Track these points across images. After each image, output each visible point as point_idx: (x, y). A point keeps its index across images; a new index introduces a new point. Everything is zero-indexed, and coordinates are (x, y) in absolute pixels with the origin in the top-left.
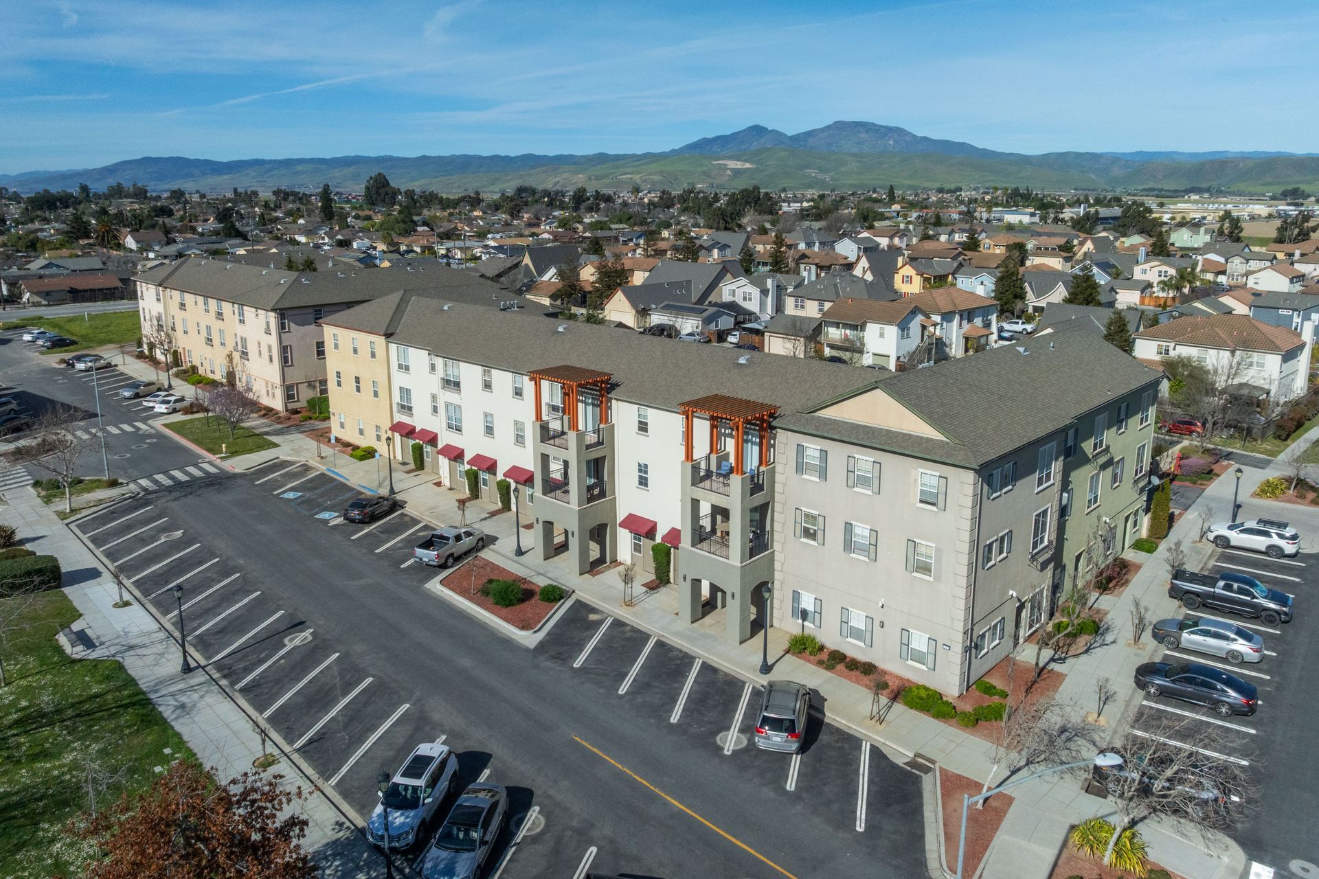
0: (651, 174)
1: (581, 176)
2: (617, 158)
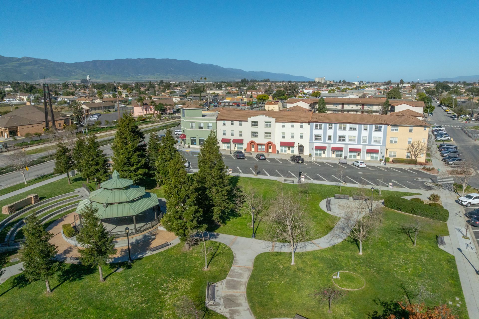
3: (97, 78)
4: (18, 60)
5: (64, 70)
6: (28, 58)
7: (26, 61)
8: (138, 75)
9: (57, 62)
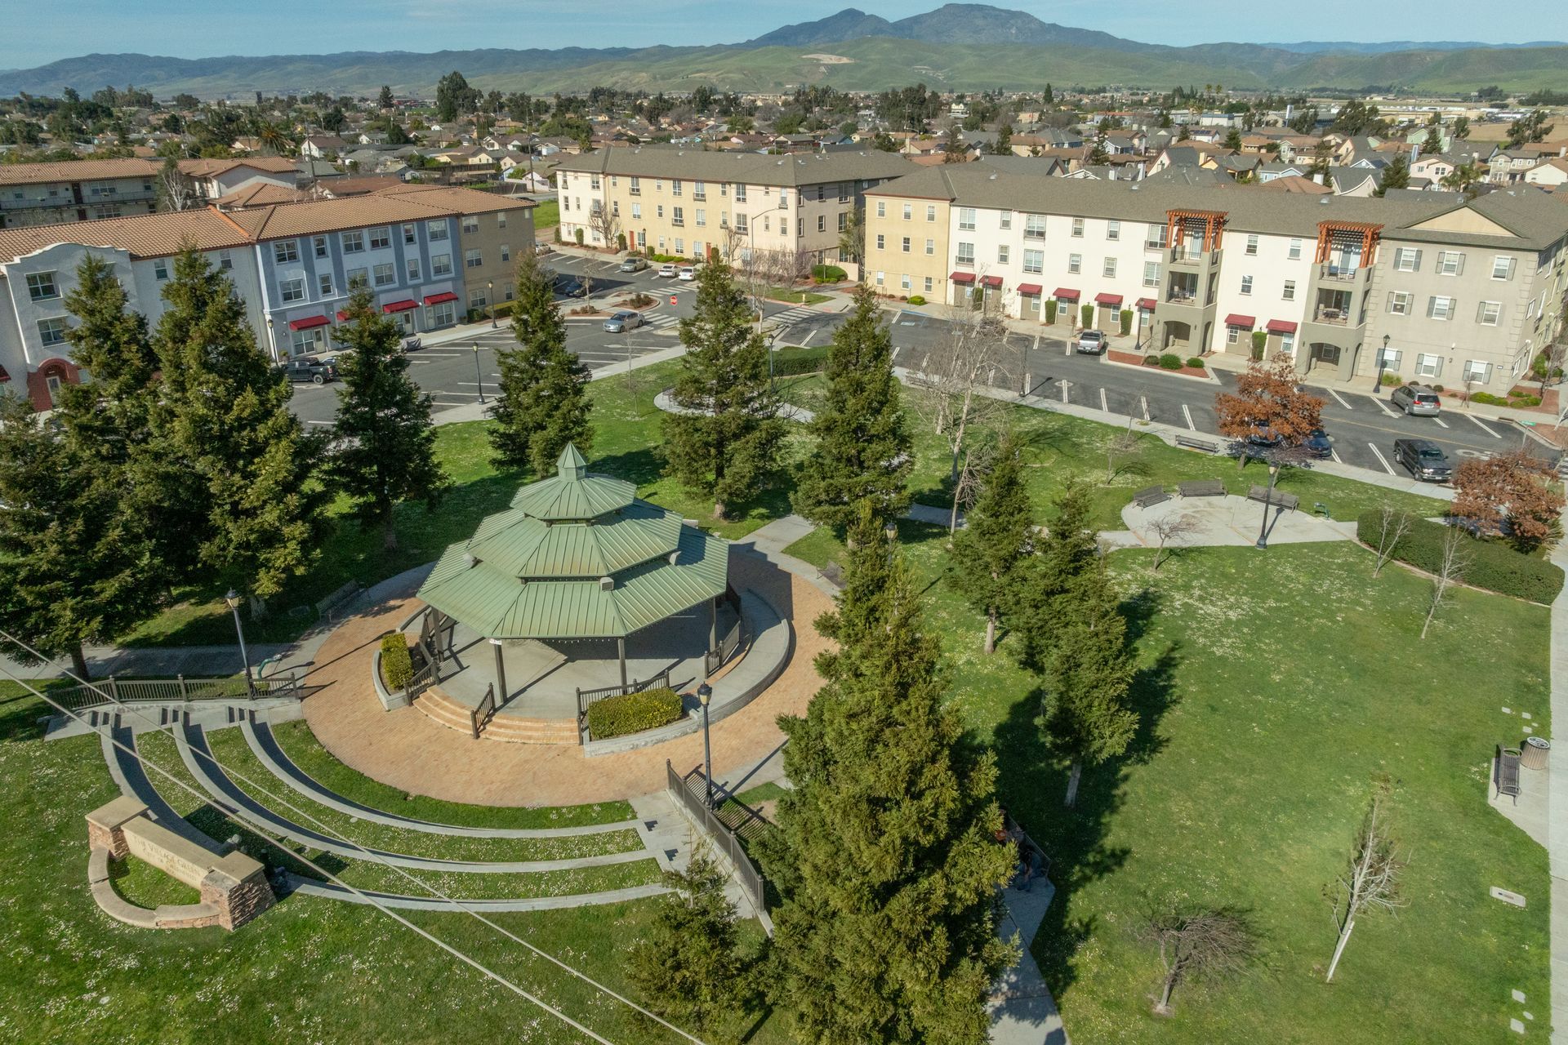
0: (727, 73)
1: (644, 74)
2: (683, 51)
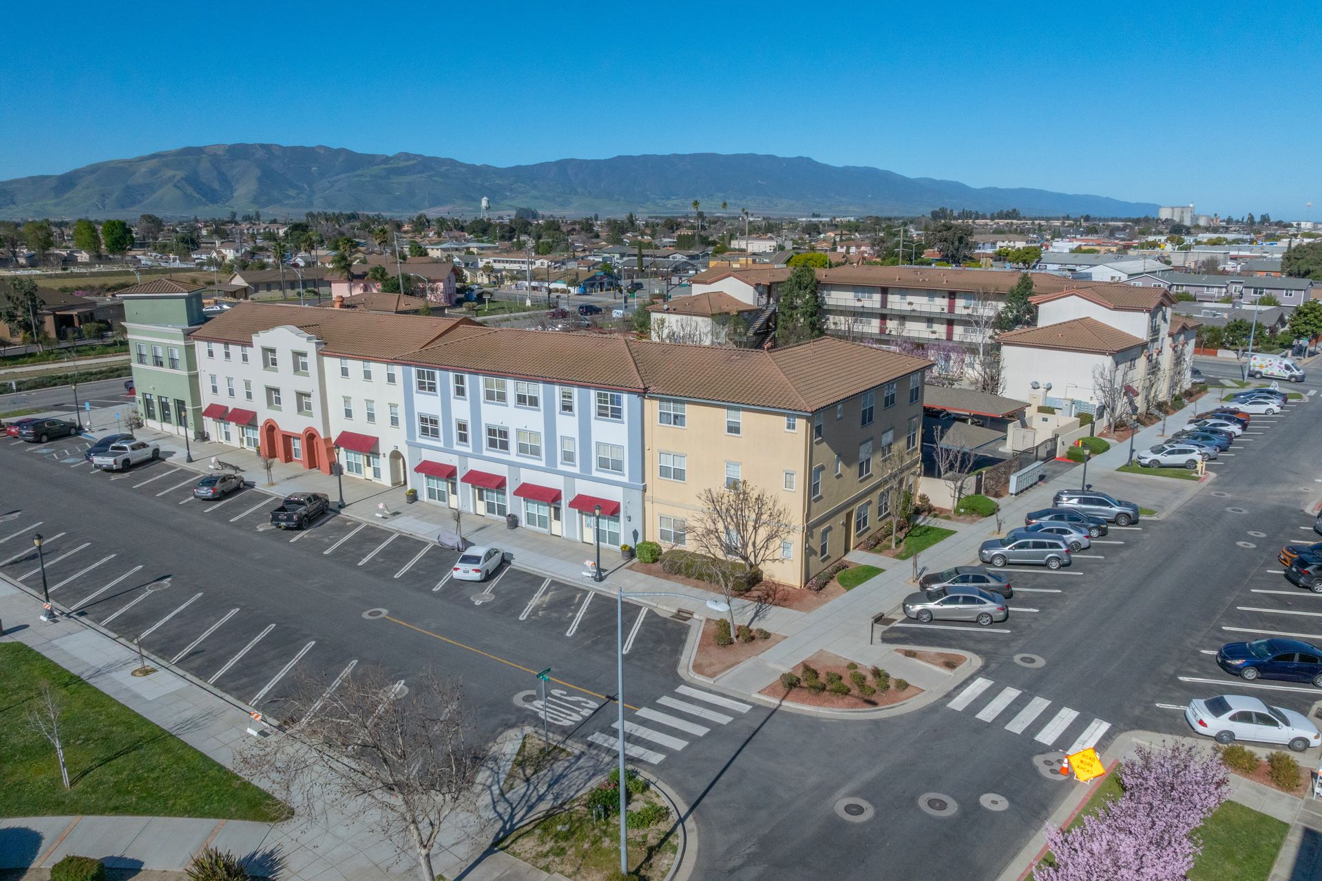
3: (563, 205)
4: (387, 160)
5: (487, 184)
6: (408, 156)
7: (403, 164)
8: (668, 199)
9: (474, 166)
